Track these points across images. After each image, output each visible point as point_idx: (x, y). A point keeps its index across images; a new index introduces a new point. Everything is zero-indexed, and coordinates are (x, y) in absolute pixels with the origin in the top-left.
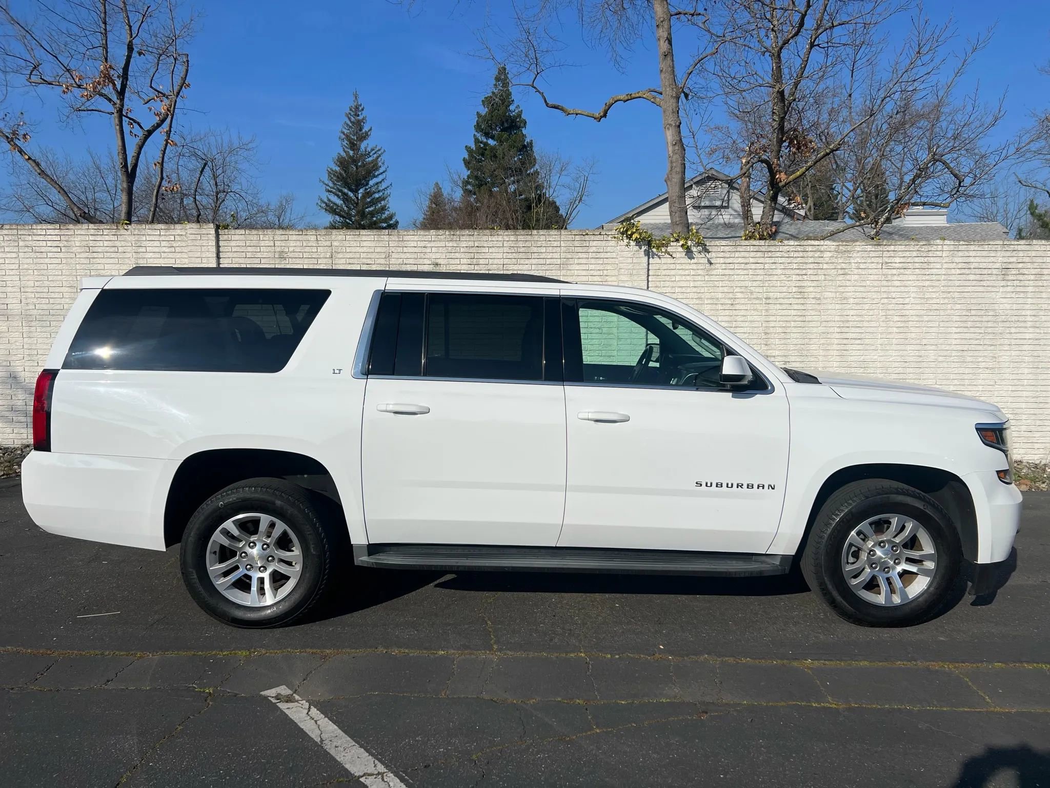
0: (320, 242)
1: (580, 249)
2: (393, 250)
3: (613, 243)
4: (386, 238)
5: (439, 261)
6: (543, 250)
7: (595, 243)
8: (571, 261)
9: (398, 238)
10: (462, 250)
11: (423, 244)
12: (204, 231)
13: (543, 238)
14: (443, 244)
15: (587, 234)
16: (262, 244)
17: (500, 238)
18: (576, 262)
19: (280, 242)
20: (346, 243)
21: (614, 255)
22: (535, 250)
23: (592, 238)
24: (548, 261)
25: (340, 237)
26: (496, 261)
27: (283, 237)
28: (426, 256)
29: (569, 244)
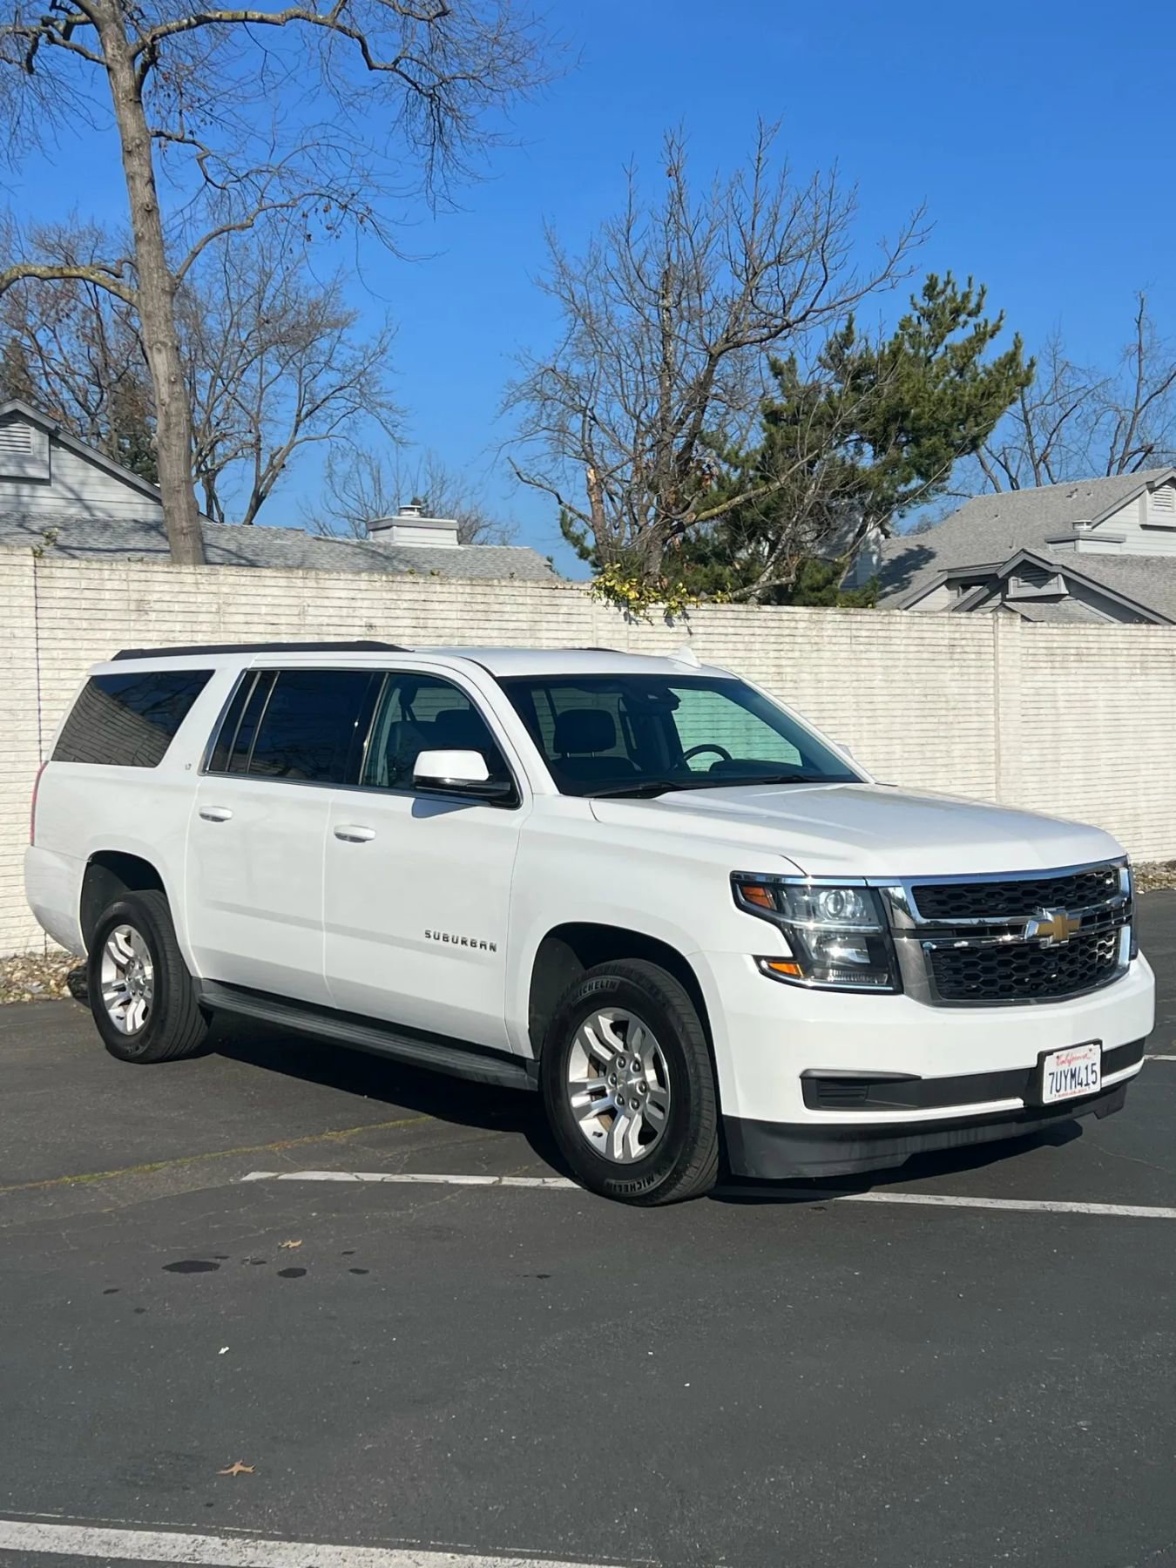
0: (201, 586)
1: (549, 609)
2: (309, 601)
3: (587, 601)
4: (299, 583)
5: (374, 622)
6: (508, 608)
7: (566, 601)
8: (538, 626)
9: (318, 583)
10: (405, 605)
11: (352, 594)
12: (16, 560)
13: (505, 591)
14: (377, 595)
15: (557, 588)
16: (109, 585)
17: (453, 589)
18: (545, 625)
19: (138, 584)
20: (242, 590)
21: (588, 619)
22: (496, 608)
23: (563, 593)
24: (511, 625)
25: (231, 579)
26: (448, 623)
27: (143, 576)
28: (357, 613)
29: (536, 600)
